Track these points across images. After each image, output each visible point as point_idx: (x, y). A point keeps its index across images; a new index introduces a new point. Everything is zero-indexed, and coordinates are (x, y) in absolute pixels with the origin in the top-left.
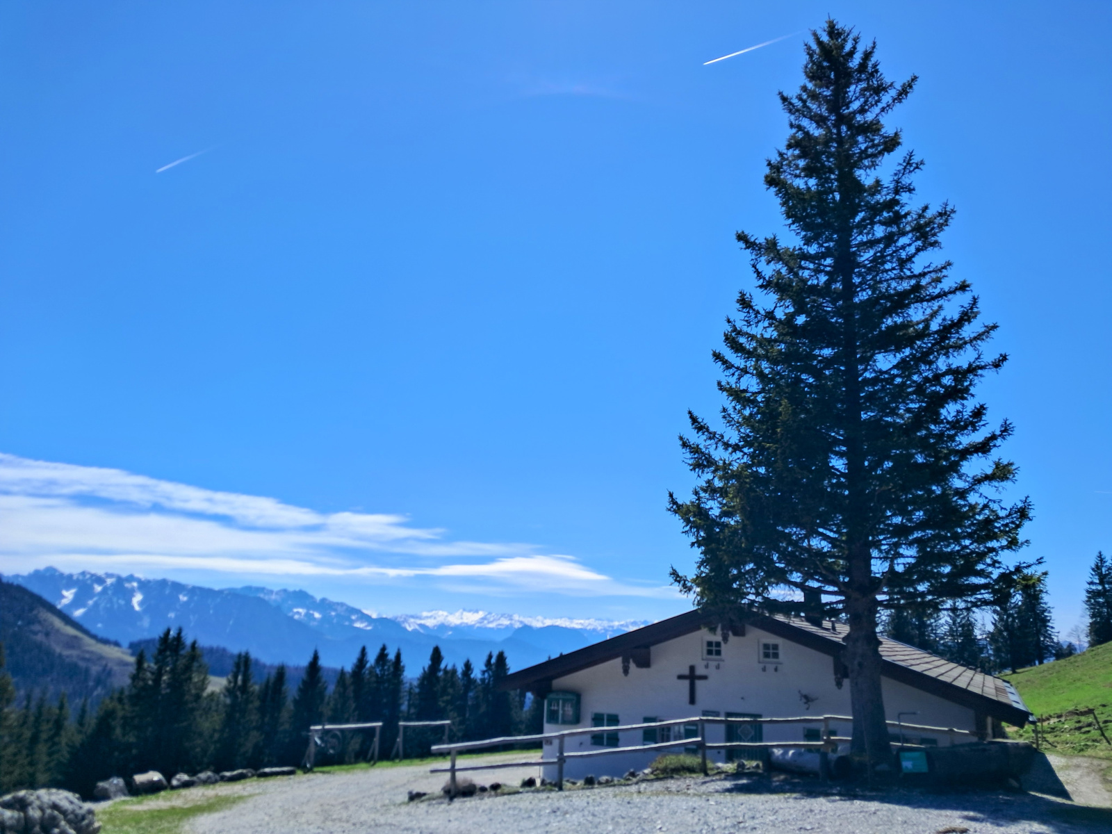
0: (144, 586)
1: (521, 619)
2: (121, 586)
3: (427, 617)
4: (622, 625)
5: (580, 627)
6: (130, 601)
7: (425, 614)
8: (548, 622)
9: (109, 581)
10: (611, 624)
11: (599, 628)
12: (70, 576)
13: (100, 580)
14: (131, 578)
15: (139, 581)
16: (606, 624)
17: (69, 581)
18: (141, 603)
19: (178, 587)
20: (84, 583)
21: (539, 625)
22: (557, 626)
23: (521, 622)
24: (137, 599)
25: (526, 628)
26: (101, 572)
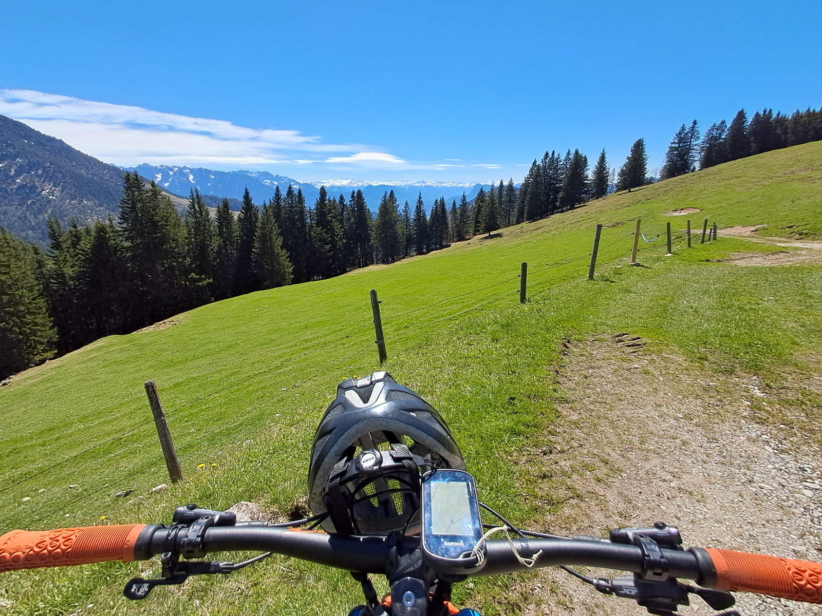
0: (192, 171)
1: (367, 182)
2: (181, 172)
3: (325, 182)
4: (412, 184)
5: (394, 185)
6: (189, 179)
7: (324, 181)
8: (380, 183)
9: (176, 169)
10: (408, 183)
11: (403, 185)
12: (156, 167)
13: (171, 169)
14: (185, 168)
15: (189, 169)
16: (405, 183)
17: (157, 170)
18: (194, 179)
19: (208, 172)
20: (165, 170)
21: (376, 185)
22: (384, 185)
23: (367, 184)
24: (191, 177)
25: (370, 186)
26: (170, 166)
